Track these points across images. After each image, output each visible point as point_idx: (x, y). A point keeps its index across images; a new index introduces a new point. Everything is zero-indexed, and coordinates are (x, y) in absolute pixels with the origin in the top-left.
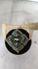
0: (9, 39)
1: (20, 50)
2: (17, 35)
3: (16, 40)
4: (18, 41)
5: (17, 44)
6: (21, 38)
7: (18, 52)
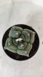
0: (8, 44)
1: (29, 52)
2: (17, 34)
3: (18, 41)
4: (22, 41)
5: (22, 45)
6: (24, 35)
7: (28, 56)
